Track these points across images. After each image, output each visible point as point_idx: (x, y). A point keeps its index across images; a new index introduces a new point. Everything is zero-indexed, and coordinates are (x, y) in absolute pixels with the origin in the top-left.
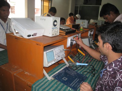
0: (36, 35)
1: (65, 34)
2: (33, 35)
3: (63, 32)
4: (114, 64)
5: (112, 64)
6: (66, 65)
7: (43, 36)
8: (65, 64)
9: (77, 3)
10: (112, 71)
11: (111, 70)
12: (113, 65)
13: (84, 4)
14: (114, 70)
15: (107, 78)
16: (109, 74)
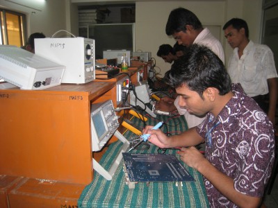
0: (49, 84)
1: (106, 76)
2: (44, 83)
3: (101, 72)
4: (229, 109)
5: (226, 108)
6: (122, 143)
7: (62, 84)
8: (119, 143)
9: (82, 21)
10: (230, 122)
11: (227, 120)
12: (228, 111)
13: (99, 21)
14: (232, 118)
15: (223, 141)
16: (224, 132)
